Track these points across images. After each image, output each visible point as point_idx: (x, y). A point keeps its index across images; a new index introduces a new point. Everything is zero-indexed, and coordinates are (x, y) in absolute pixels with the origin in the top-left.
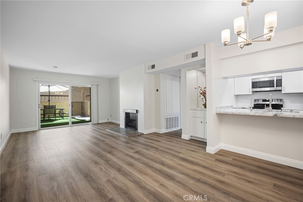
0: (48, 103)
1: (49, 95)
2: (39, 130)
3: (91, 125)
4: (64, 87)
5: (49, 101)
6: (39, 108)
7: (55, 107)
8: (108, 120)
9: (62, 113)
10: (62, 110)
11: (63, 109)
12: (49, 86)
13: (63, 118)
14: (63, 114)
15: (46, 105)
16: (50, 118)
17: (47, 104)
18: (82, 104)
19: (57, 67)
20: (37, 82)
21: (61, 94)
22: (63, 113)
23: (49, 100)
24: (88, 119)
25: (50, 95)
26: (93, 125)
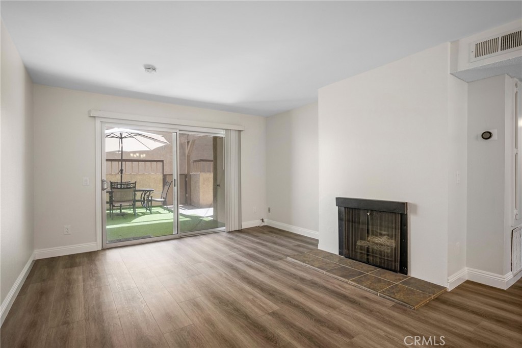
0: (119, 176)
1: (121, 159)
2: (104, 249)
3: (225, 234)
4: (153, 141)
5: (122, 173)
6: (103, 189)
7: (135, 187)
8: (263, 220)
9: (148, 201)
10: (148, 194)
11: (150, 191)
12: (121, 138)
13: (150, 210)
14: (150, 203)
15: (113, 180)
16: (123, 211)
17: (117, 179)
18: (187, 179)
19: (154, 69)
20: (98, 122)
21: (143, 156)
22: (151, 201)
23: (122, 171)
24: (206, 213)
25: (123, 158)
26: (230, 236)
